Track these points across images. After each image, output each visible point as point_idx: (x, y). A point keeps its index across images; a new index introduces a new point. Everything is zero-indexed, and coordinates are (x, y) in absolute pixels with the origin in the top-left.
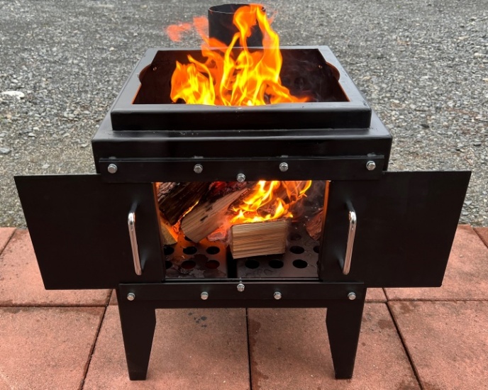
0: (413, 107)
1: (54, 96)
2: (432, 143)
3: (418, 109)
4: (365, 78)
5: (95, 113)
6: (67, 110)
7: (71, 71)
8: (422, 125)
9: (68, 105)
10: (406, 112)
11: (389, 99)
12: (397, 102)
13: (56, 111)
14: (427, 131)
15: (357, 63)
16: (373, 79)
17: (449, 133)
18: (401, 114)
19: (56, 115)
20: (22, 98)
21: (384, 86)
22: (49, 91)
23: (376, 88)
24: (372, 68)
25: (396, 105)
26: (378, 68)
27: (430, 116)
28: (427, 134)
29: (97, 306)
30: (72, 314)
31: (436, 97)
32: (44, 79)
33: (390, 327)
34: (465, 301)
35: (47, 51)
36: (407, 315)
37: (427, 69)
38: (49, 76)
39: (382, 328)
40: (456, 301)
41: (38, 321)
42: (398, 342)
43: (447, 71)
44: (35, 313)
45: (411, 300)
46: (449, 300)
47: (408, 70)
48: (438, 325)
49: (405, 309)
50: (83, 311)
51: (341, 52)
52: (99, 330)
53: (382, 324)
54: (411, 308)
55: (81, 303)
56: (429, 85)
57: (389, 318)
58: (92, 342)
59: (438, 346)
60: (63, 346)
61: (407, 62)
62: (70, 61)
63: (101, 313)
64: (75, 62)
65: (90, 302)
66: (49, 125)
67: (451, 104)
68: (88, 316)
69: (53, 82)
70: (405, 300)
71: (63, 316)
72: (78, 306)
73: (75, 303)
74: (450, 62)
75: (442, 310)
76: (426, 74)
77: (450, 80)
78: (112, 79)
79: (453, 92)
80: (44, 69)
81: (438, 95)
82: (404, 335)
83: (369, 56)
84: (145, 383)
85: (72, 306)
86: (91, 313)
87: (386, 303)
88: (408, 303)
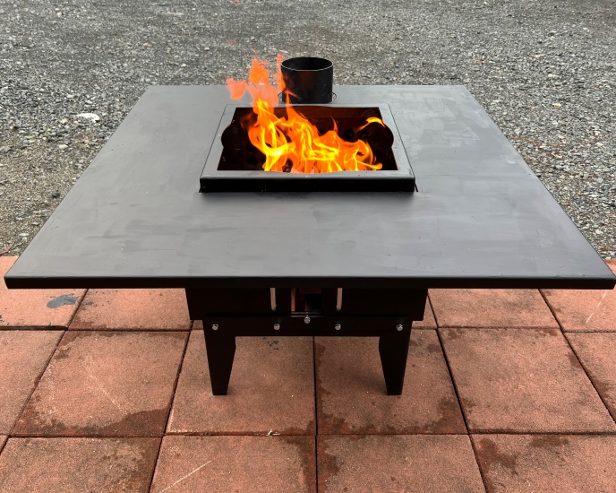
20: (97, 121)
22: (124, 114)
29: (182, 331)
30: (160, 338)
31: (505, 123)
32: (118, 100)
33: (437, 351)
34: (506, 328)
36: (454, 340)
37: (499, 91)
38: (123, 96)
39: (431, 352)
40: (497, 328)
41: (130, 344)
42: (443, 364)
43: (518, 94)
44: (128, 337)
45: (459, 328)
46: (492, 328)
47: (480, 93)
48: (480, 349)
49: (452, 335)
50: (169, 335)
51: (415, 71)
52: (185, 352)
53: (431, 348)
54: (458, 334)
55: (168, 328)
56: (499, 110)
57: (438, 343)
58: (179, 363)
59: (478, 368)
60: (154, 366)
61: (479, 83)
63: (186, 337)
65: (176, 327)
67: (518, 131)
68: (175, 339)
69: (126, 103)
70: (453, 327)
71: (152, 339)
72: (165, 330)
73: (162, 327)
74: (522, 84)
75: (485, 336)
76: (497, 98)
77: (520, 105)
79: (522, 118)
80: (117, 88)
81: (506, 121)
82: (449, 359)
83: (442, 76)
84: (226, 397)
85: (160, 330)
86: (176, 337)
87: (437, 330)
88: (455, 330)
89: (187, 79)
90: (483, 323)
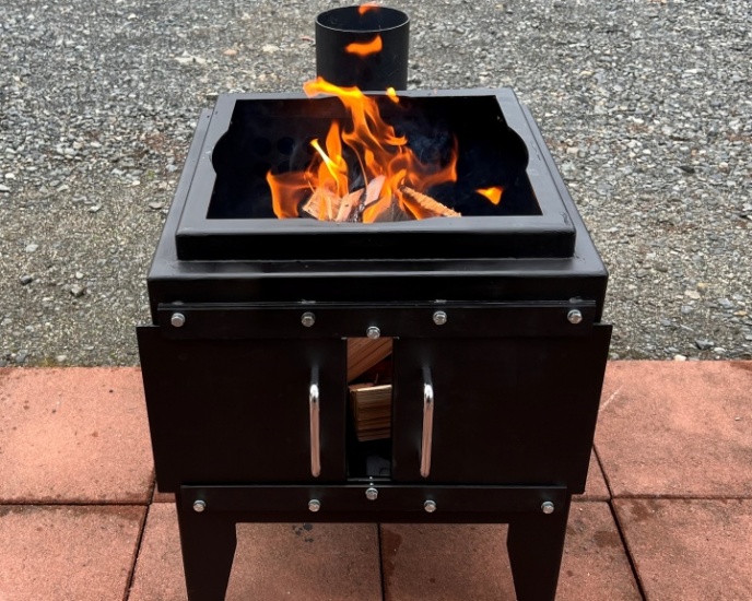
0: (668, 131)
1: (36, 112)
2: (699, 202)
3: (676, 135)
4: (584, 72)
5: (111, 146)
6: (62, 139)
7: (63, 61)
8: (682, 168)
9: (62, 129)
10: (654, 141)
11: (626, 116)
12: (640, 121)
13: (42, 142)
14: (691, 179)
15: (570, 43)
16: (597, 76)
17: (730, 183)
18: (645, 147)
19: (43, 150)
21: (617, 88)
22: (28, 103)
23: (603, 91)
24: (597, 52)
25: (638, 129)
26: (608, 52)
27: (698, 149)
28: (690, 184)
29: (133, 504)
30: (94, 519)
31: (710, 111)
32: (17, 78)
33: (613, 544)
34: (740, 499)
35: (18, 21)
36: (643, 523)
37: (695, 53)
38: (25, 71)
39: (601, 546)
40: (724, 499)
41: (39, 529)
42: (626, 570)
43: (732, 58)
44: (34, 515)
45: (651, 498)
46: (714, 498)
47: (662, 57)
48: (693, 541)
49: (640, 513)
50: (109, 513)
51: (542, 19)
52: (139, 546)
53: (601, 539)
54: (650, 511)
55: (107, 498)
56: (698, 87)
57: (613, 529)
58: (128, 567)
59: (692, 577)
60: (82, 574)
61: (659, 39)
62: (60, 42)
63: (141, 516)
64: (69, 42)
65: (122, 497)
66: (32, 168)
67: (735, 125)
68: (120, 521)
69: (32, 84)
70: (640, 497)
71: (79, 520)
72: (102, 503)
73: (97, 498)
74: (737, 40)
75: (702, 514)
76: (692, 65)
77: (736, 78)
78: (136, 78)
79: (741, 101)
80: (16, 58)
81: (713, 107)
82: (637, 559)
83: (591, 26)
85: (93, 503)
86: (124, 517)
87: (609, 502)
88: (645, 502)
89: (139, 39)
90: (696, 489)
